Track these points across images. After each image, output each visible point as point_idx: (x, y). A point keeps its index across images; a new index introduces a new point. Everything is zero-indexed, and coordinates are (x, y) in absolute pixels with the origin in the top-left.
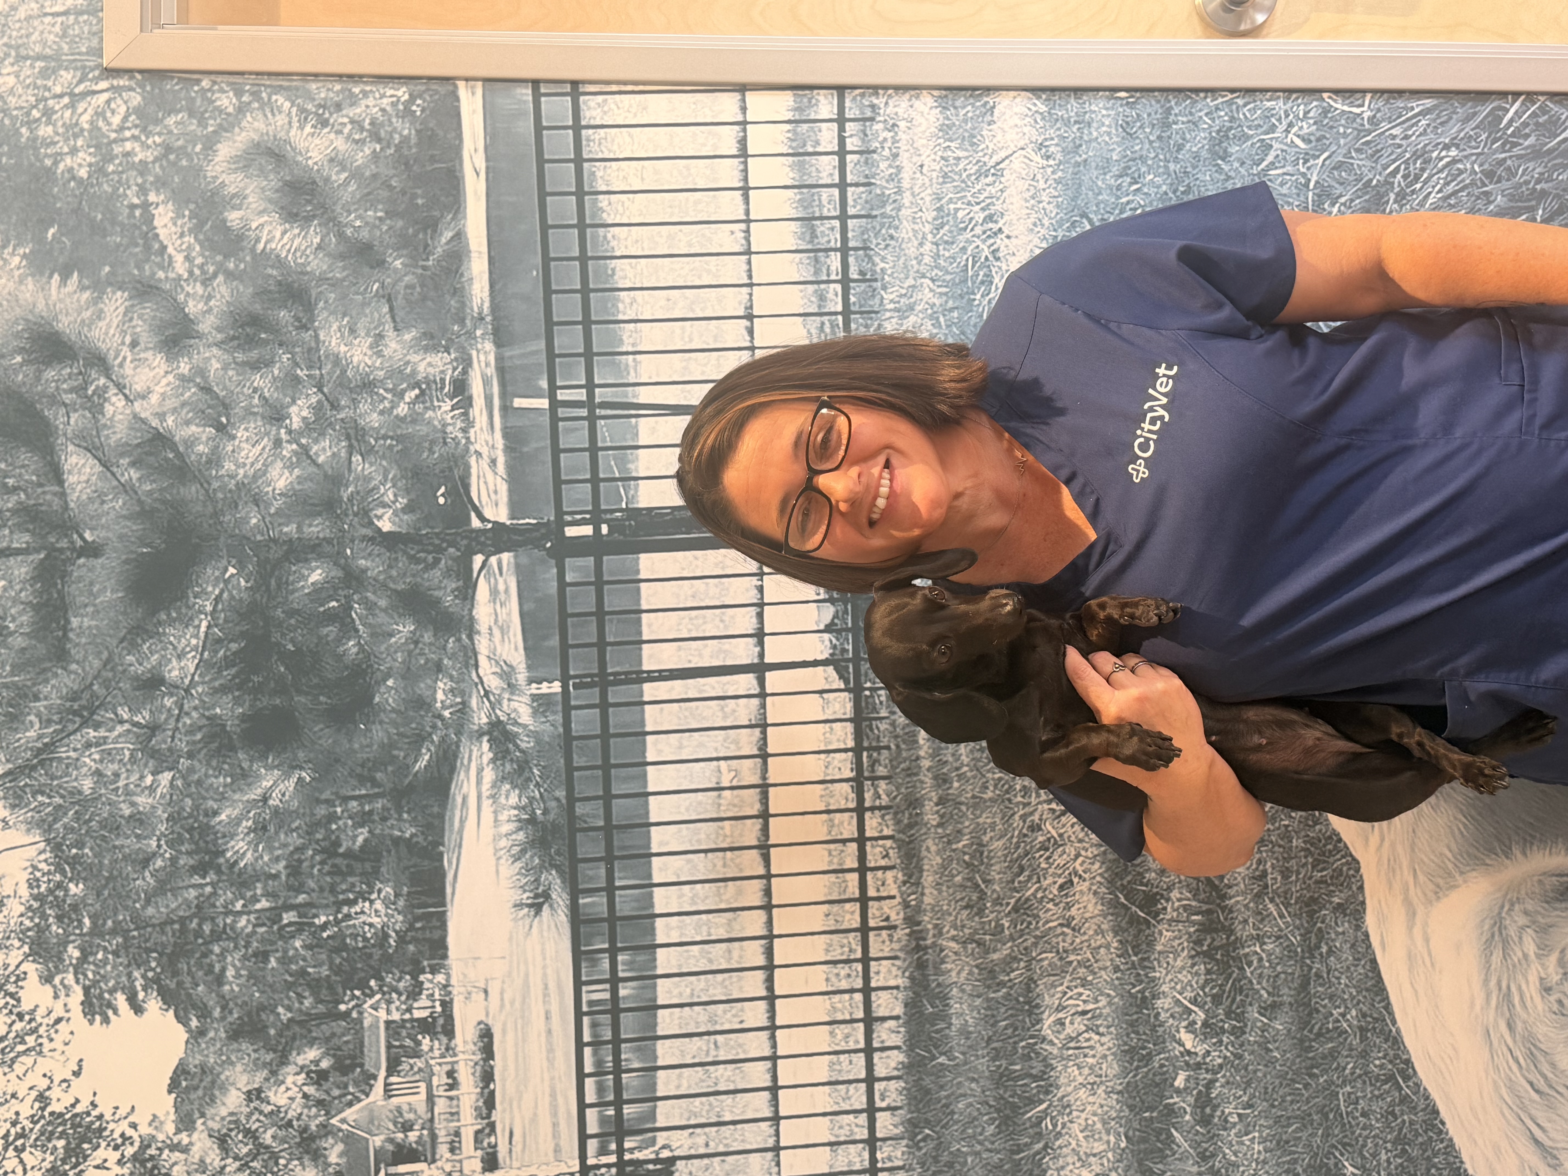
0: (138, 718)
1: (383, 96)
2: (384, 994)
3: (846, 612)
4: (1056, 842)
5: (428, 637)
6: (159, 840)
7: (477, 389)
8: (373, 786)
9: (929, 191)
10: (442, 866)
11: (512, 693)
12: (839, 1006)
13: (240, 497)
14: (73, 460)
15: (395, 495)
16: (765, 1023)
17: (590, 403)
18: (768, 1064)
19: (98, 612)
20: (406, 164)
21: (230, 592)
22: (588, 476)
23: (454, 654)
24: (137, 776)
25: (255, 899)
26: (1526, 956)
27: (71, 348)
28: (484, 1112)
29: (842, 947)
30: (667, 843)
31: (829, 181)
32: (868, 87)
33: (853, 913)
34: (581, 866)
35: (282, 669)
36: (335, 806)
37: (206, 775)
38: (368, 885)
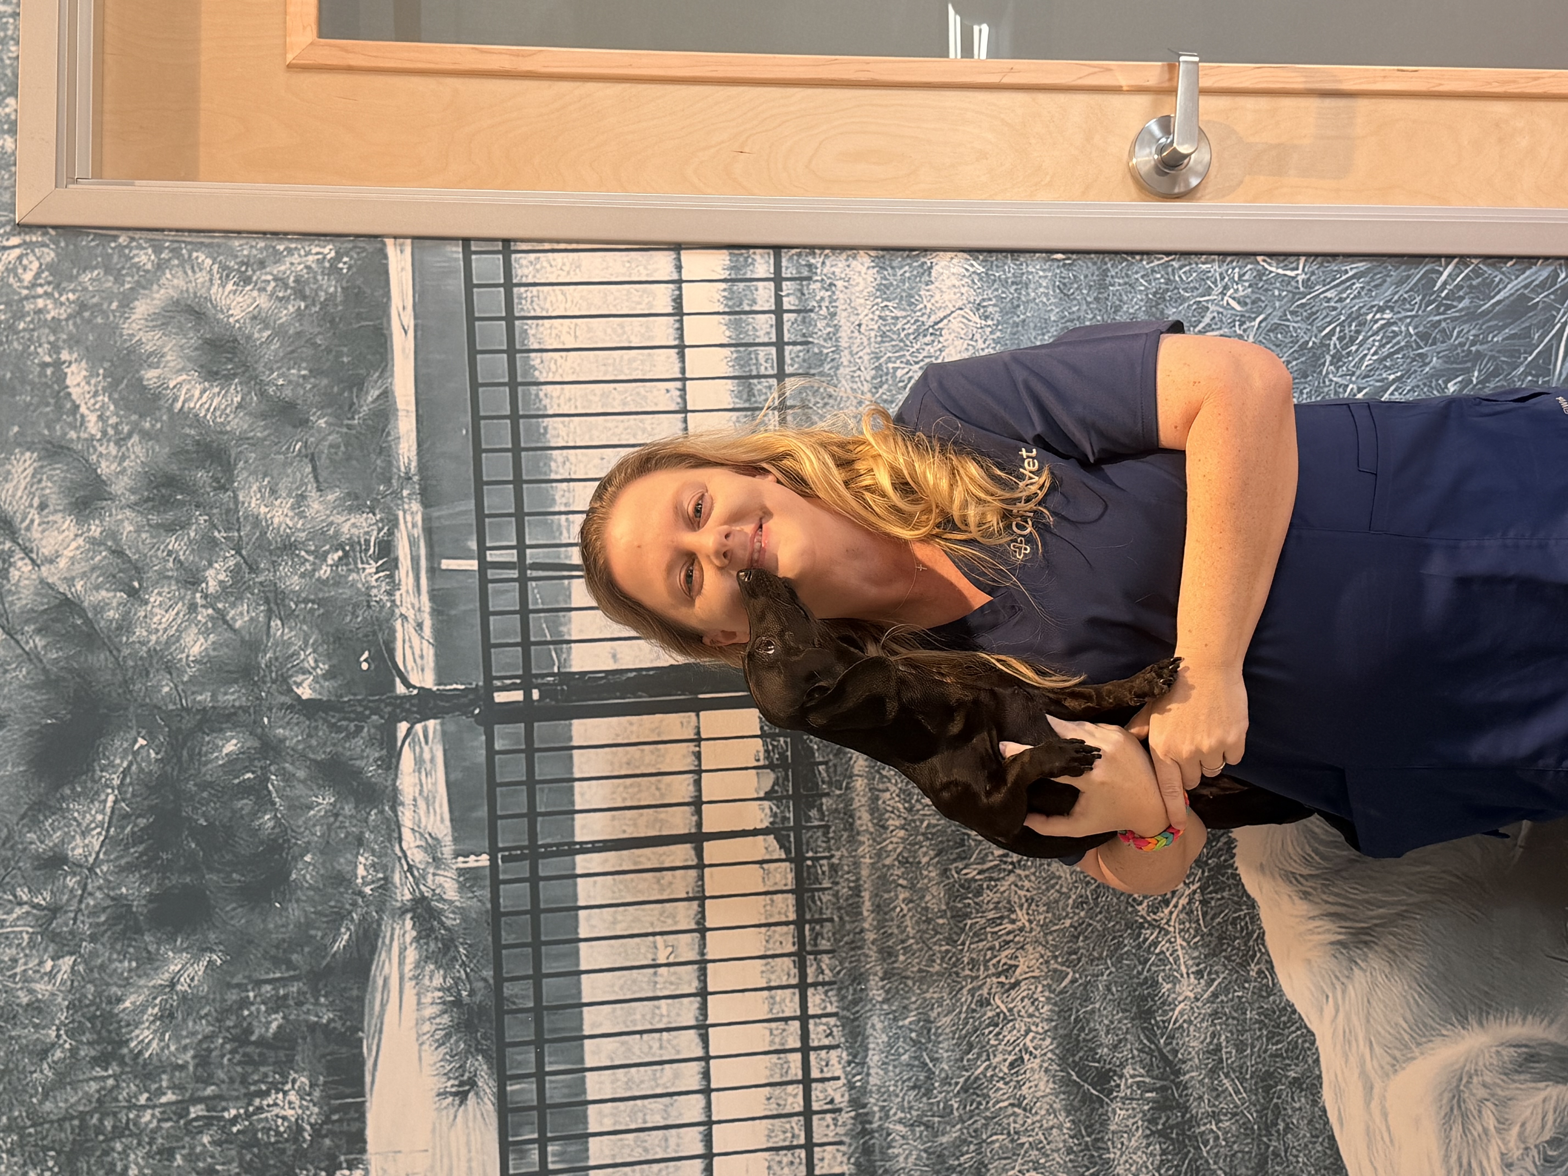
0: (38, 900)
1: (308, 254)
3: (786, 778)
4: (1005, 1018)
5: (348, 809)
6: (58, 1030)
7: (403, 550)
8: (288, 968)
9: (867, 350)
10: (361, 1053)
11: (437, 868)
13: (151, 664)
15: (316, 661)
17: (521, 564)
20: (332, 322)
21: (139, 765)
22: (519, 640)
23: (375, 827)
24: (36, 961)
25: (160, 1092)
26: (1486, 1131)
29: (784, 1132)
30: (601, 1025)
31: (766, 340)
32: (804, 247)
33: (795, 1096)
34: (509, 1051)
35: (193, 846)
36: (248, 991)
37: (110, 960)
38: (282, 1076)
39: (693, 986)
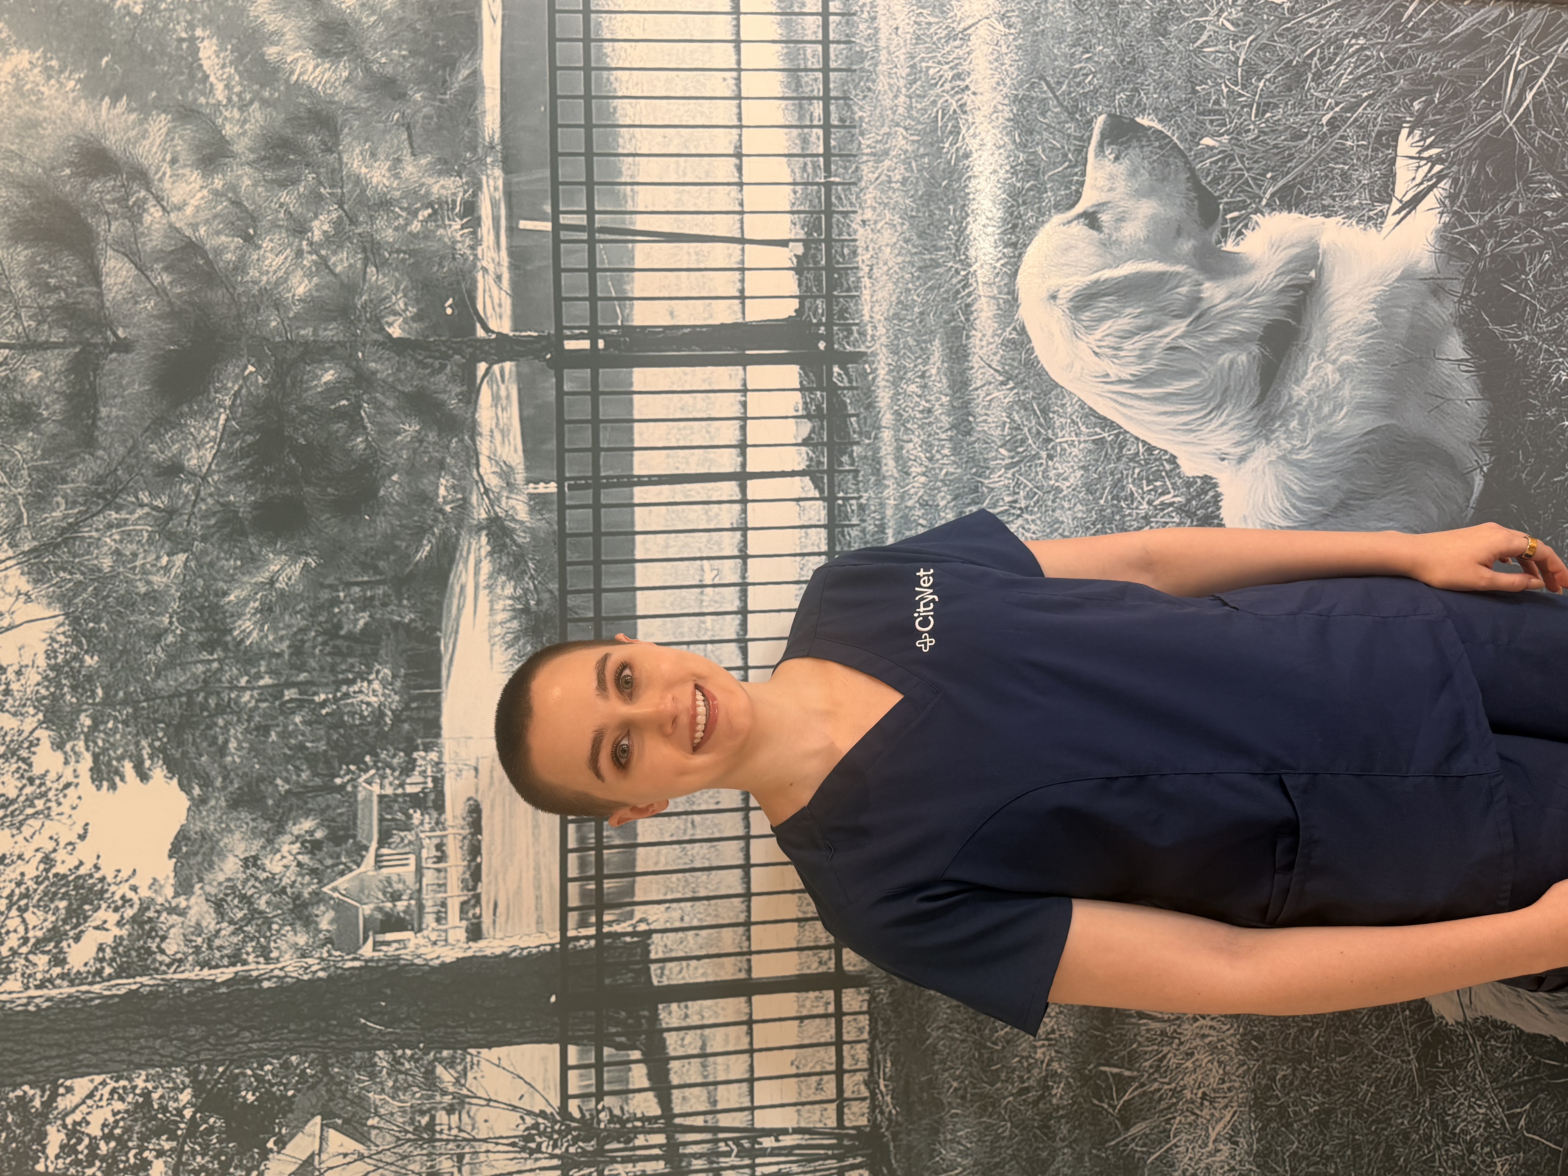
0: (157, 503)
2: (378, 769)
3: (822, 427)
5: (432, 437)
6: (171, 617)
7: (485, 211)
8: (375, 573)
9: (903, 50)
10: (439, 650)
11: (511, 492)
13: (262, 302)
14: (111, 263)
15: (406, 304)
17: (590, 228)
18: (742, 843)
19: (126, 403)
20: (430, 10)
21: (248, 389)
22: (587, 295)
23: (456, 453)
24: (155, 557)
25: (259, 676)
27: (116, 163)
28: (471, 883)
31: (813, 38)
35: (293, 461)
36: (338, 591)
37: (218, 558)
38: (367, 666)
39: (735, 605)
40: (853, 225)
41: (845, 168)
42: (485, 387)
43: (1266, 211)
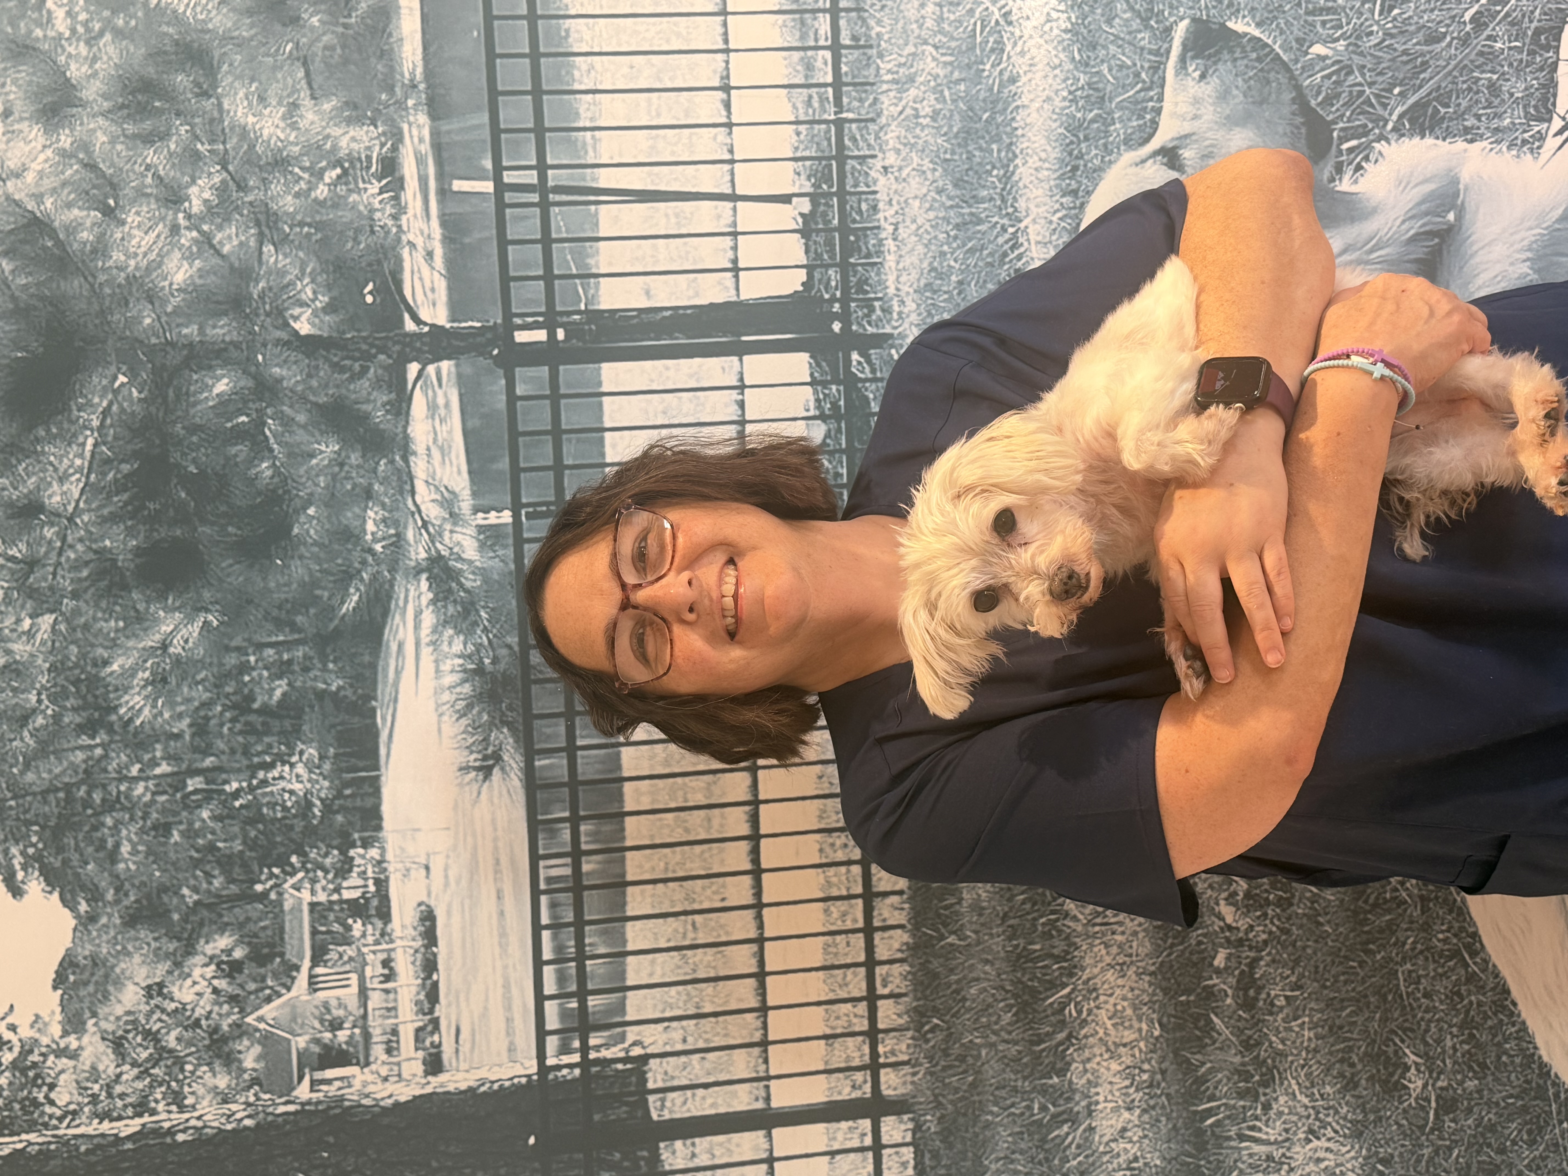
0: (13, 552)
2: (307, 871)
3: (839, 430)
5: (355, 458)
6: (39, 694)
7: (409, 169)
8: (292, 631)
10: (375, 724)
11: (455, 524)
12: (834, 880)
13: (130, 293)
15: (315, 292)
16: (750, 901)
17: (542, 187)
18: (754, 947)
21: (120, 404)
22: (541, 272)
23: (386, 478)
24: (13, 619)
25: (154, 763)
28: (427, 1006)
34: (537, 723)
35: (183, 495)
36: (247, 655)
37: (94, 618)
38: (288, 745)
40: (872, 173)
41: (861, 100)
42: (417, 392)
43: (1393, 137)
